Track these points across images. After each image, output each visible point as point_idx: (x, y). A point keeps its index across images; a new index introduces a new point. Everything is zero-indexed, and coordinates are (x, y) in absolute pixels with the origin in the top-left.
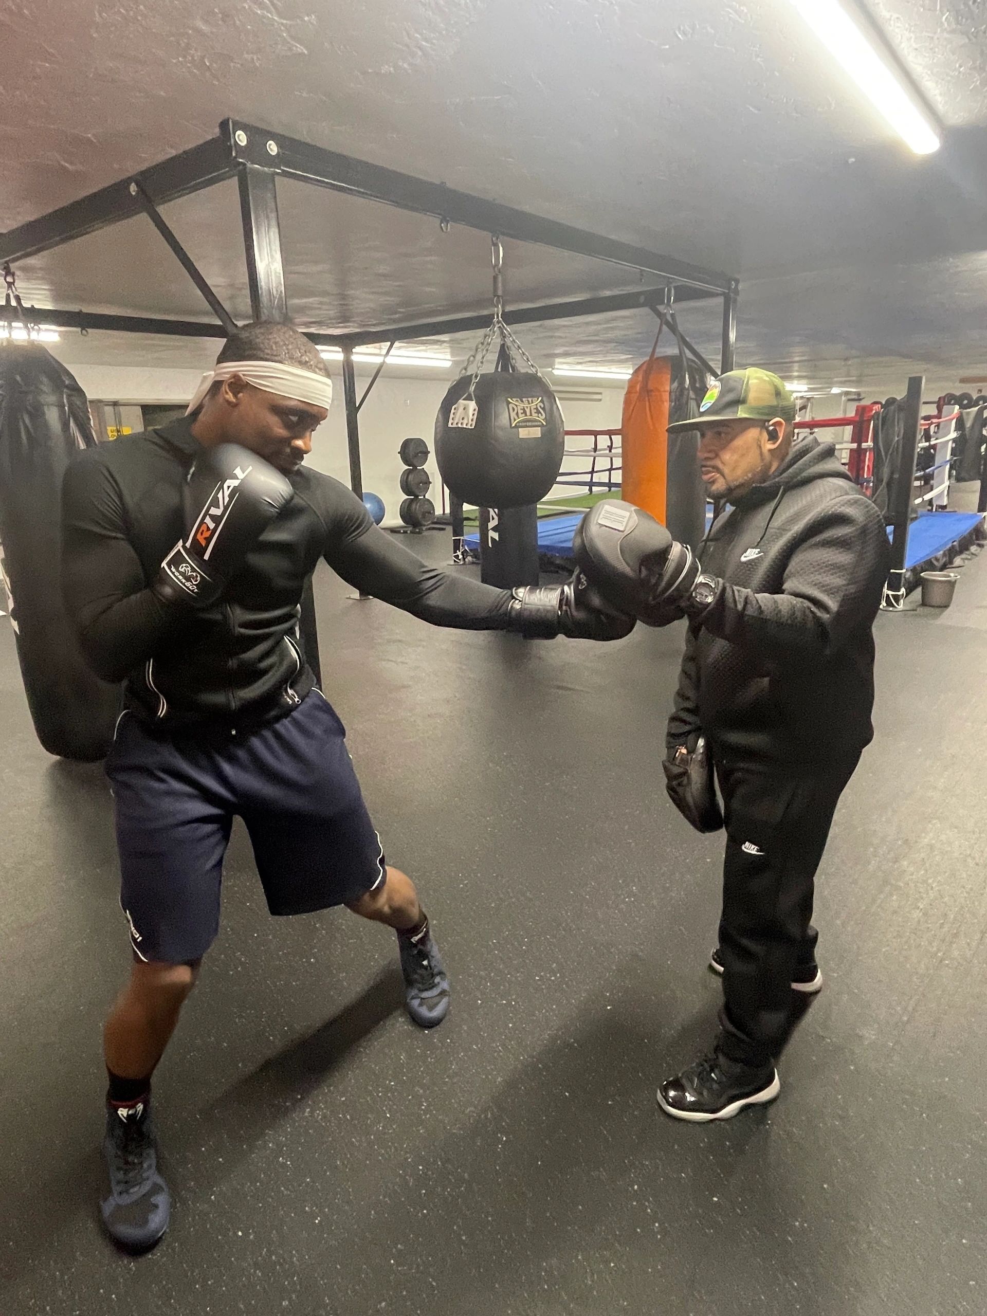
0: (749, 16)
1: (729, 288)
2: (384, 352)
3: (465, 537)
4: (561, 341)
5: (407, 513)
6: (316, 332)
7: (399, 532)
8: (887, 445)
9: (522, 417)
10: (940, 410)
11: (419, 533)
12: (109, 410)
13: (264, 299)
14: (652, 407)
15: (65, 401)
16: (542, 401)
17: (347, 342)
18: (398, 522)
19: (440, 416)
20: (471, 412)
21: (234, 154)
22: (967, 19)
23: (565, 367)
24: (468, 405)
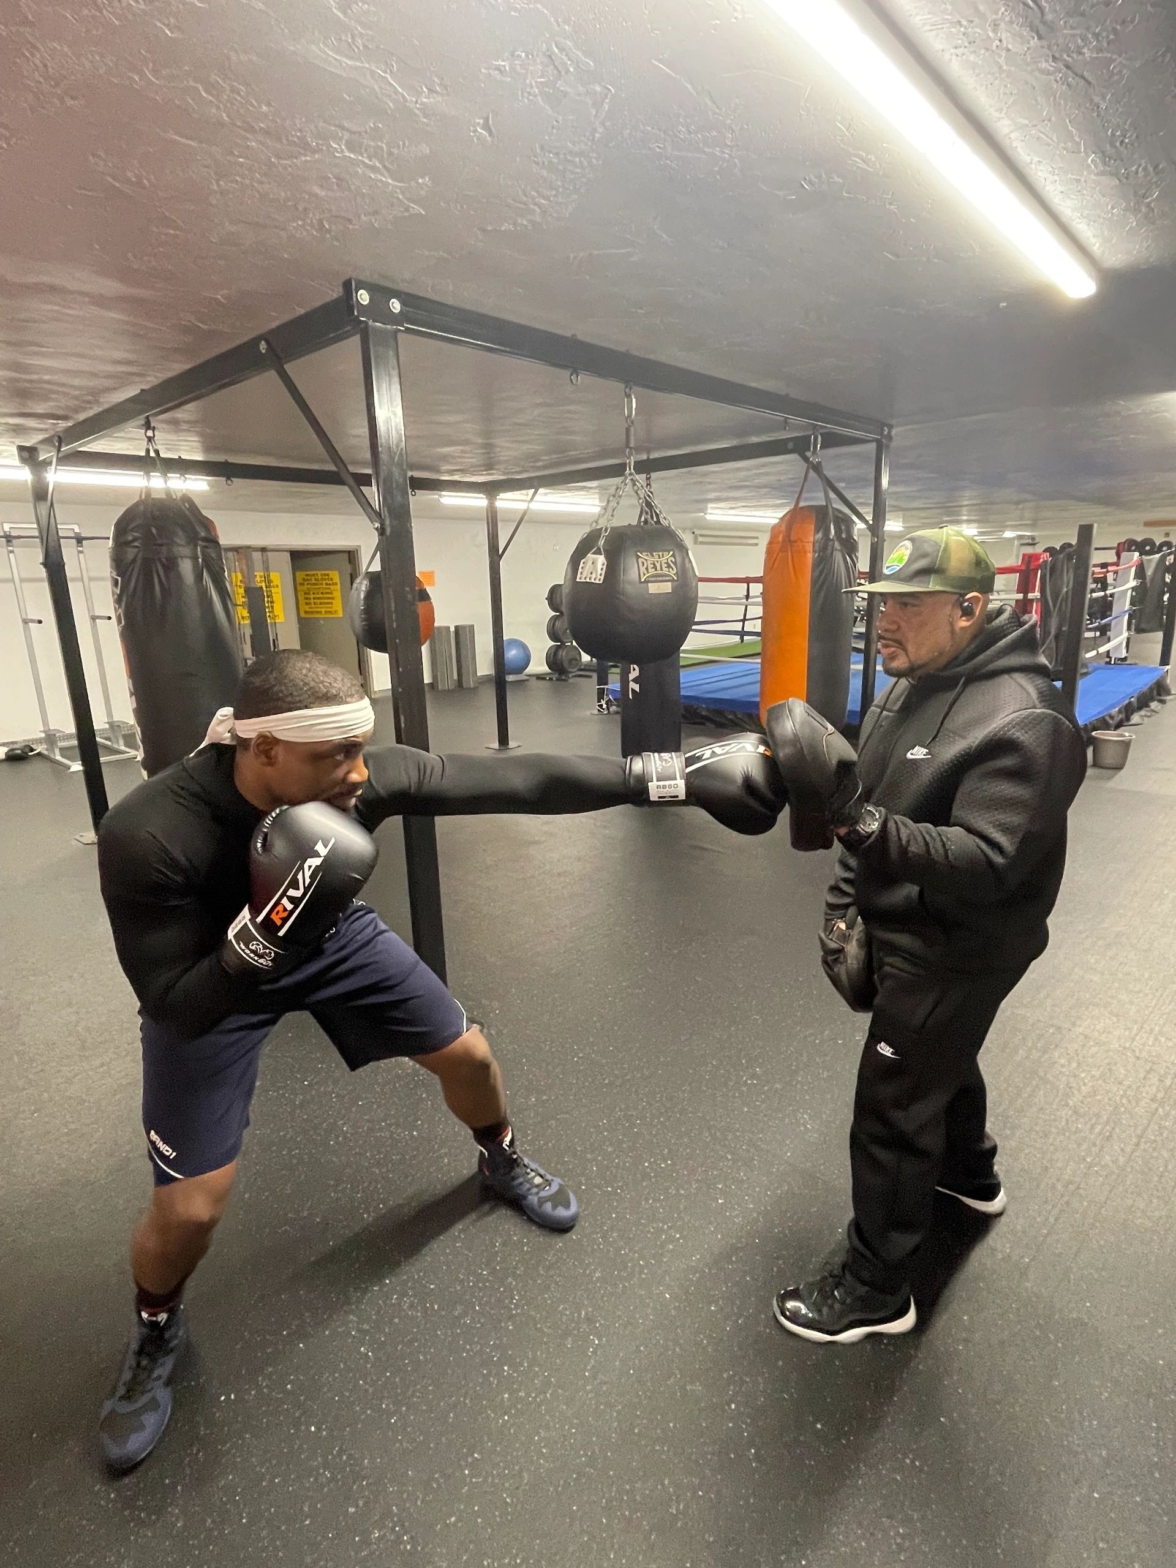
0: (877, 164)
1: (881, 434)
2: (529, 498)
3: (609, 686)
4: (711, 486)
5: (553, 660)
6: (459, 479)
7: (544, 679)
8: (1056, 595)
9: (652, 571)
10: (1118, 555)
11: (565, 680)
12: (257, 556)
13: (384, 457)
14: (795, 559)
15: (199, 553)
16: (673, 556)
17: (491, 489)
18: (545, 669)
19: (569, 570)
20: (599, 566)
21: (356, 313)
22: (1115, 160)
23: (717, 511)
24: (597, 559)
